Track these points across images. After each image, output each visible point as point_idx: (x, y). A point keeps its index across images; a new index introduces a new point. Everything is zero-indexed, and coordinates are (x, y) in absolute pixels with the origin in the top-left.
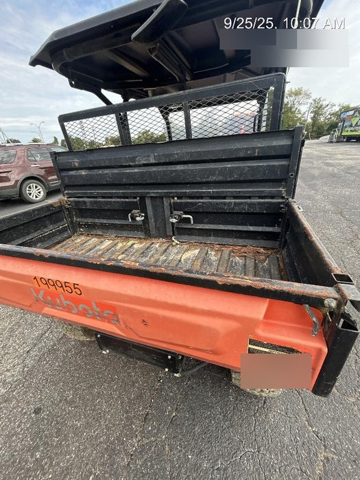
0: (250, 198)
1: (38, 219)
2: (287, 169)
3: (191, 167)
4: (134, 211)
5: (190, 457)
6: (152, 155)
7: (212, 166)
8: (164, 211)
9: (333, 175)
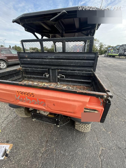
0: (82, 71)
1: (12, 74)
2: (94, 63)
3: (65, 60)
4: (45, 73)
5: (62, 152)
6: (53, 56)
7: (72, 61)
8: (56, 74)
9: (106, 67)
